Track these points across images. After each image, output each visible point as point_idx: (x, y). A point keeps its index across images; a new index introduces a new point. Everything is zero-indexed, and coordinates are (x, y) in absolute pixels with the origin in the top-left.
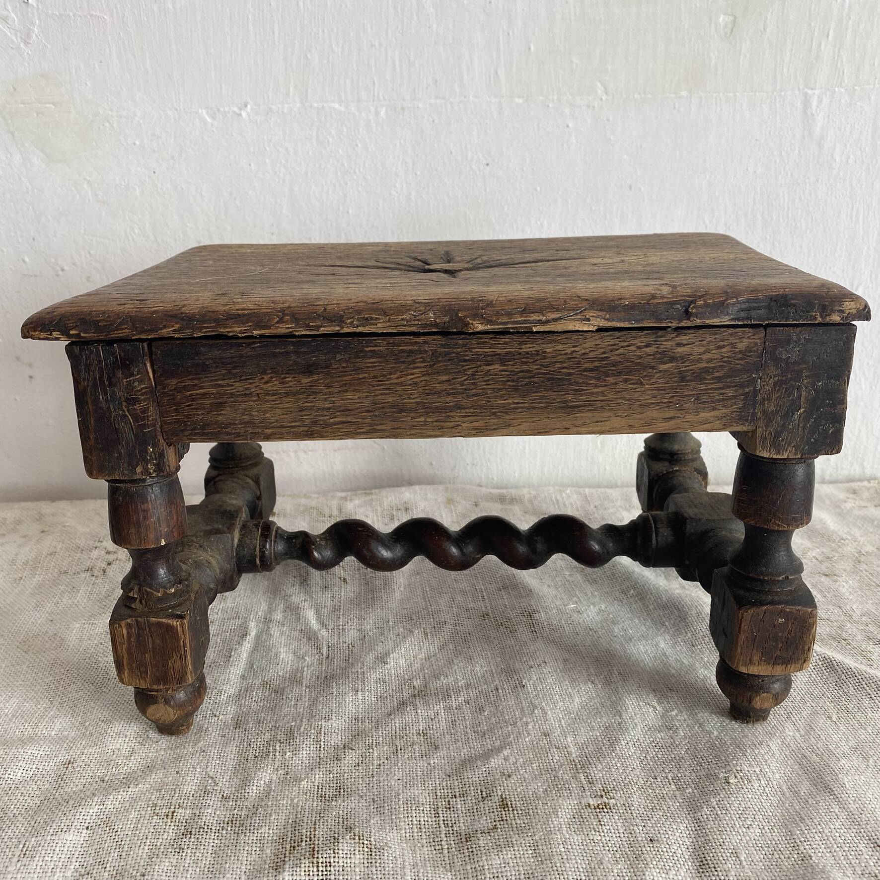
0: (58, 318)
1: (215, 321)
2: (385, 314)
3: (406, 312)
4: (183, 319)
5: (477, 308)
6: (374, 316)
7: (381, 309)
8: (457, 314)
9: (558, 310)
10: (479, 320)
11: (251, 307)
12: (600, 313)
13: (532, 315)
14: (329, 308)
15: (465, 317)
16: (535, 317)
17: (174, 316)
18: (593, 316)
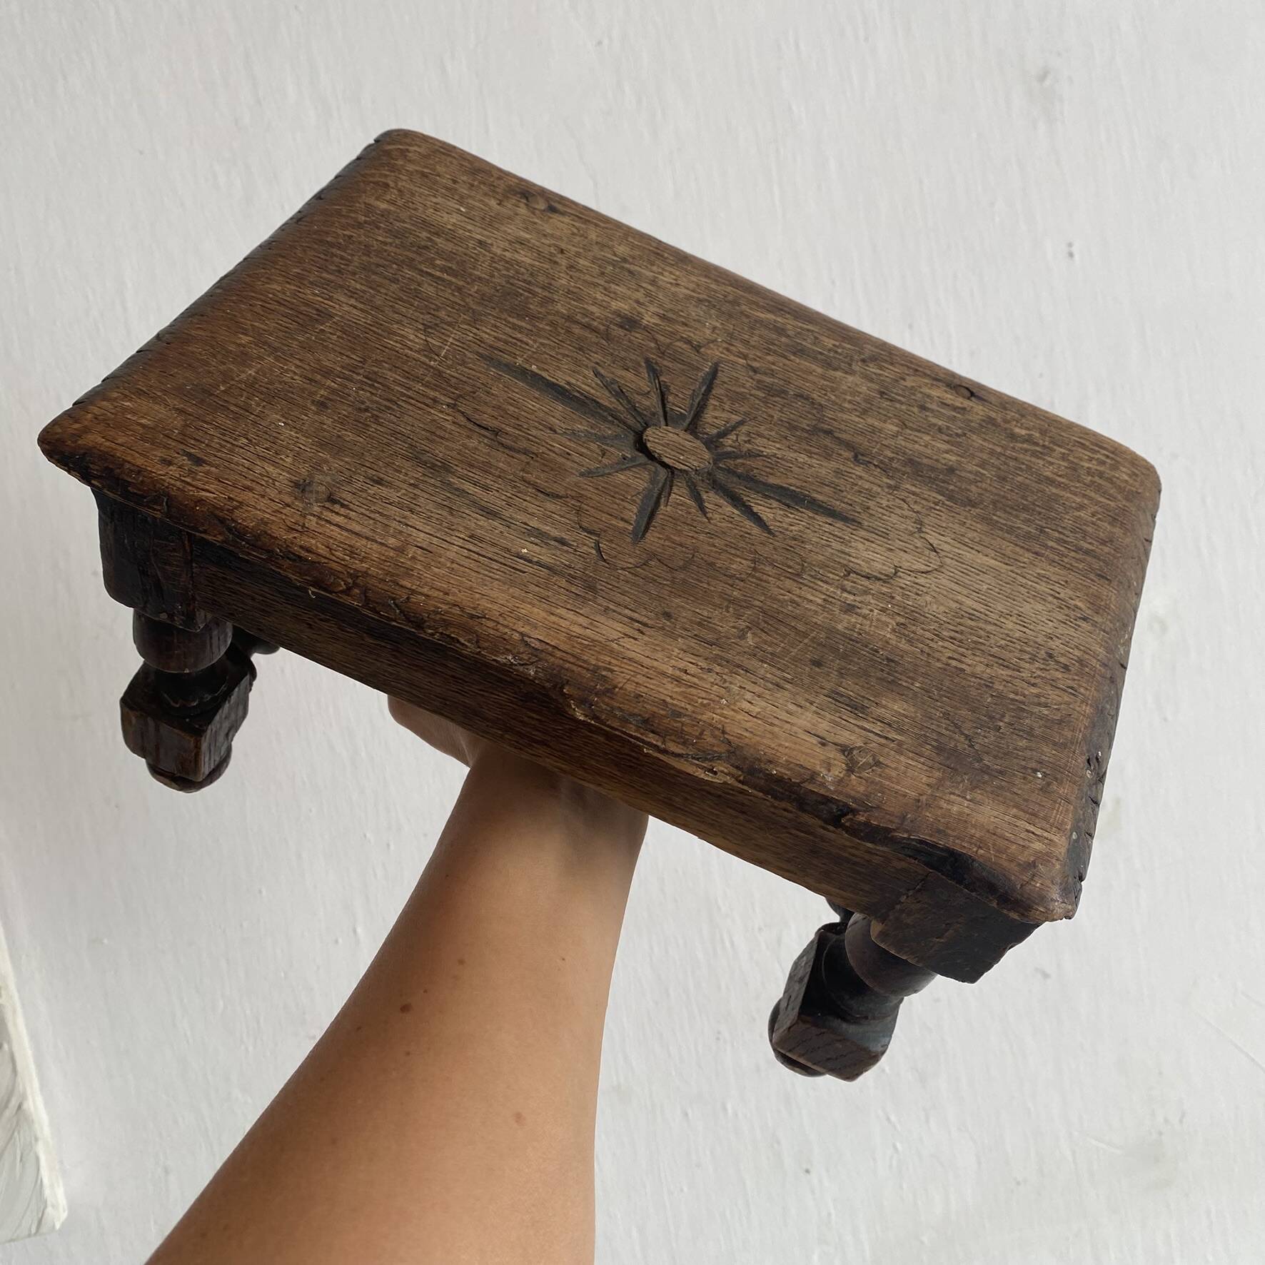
0: (82, 451)
1: (268, 551)
2: (477, 642)
3: (503, 653)
4: (230, 530)
5: (592, 690)
6: (462, 640)
7: (476, 632)
8: (562, 688)
9: (684, 743)
10: (583, 710)
11: (322, 550)
12: (734, 771)
13: (651, 735)
14: (413, 598)
15: (571, 696)
16: (652, 738)
17: (222, 521)
18: (722, 772)
